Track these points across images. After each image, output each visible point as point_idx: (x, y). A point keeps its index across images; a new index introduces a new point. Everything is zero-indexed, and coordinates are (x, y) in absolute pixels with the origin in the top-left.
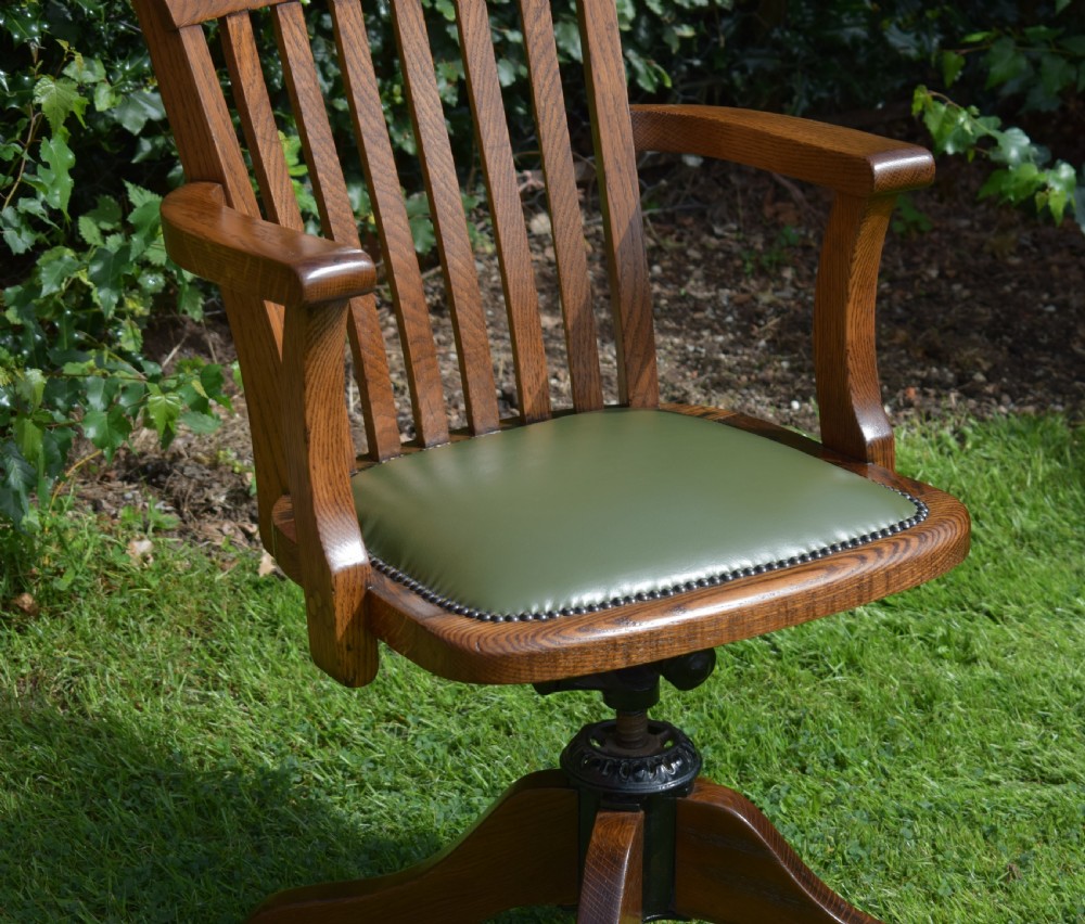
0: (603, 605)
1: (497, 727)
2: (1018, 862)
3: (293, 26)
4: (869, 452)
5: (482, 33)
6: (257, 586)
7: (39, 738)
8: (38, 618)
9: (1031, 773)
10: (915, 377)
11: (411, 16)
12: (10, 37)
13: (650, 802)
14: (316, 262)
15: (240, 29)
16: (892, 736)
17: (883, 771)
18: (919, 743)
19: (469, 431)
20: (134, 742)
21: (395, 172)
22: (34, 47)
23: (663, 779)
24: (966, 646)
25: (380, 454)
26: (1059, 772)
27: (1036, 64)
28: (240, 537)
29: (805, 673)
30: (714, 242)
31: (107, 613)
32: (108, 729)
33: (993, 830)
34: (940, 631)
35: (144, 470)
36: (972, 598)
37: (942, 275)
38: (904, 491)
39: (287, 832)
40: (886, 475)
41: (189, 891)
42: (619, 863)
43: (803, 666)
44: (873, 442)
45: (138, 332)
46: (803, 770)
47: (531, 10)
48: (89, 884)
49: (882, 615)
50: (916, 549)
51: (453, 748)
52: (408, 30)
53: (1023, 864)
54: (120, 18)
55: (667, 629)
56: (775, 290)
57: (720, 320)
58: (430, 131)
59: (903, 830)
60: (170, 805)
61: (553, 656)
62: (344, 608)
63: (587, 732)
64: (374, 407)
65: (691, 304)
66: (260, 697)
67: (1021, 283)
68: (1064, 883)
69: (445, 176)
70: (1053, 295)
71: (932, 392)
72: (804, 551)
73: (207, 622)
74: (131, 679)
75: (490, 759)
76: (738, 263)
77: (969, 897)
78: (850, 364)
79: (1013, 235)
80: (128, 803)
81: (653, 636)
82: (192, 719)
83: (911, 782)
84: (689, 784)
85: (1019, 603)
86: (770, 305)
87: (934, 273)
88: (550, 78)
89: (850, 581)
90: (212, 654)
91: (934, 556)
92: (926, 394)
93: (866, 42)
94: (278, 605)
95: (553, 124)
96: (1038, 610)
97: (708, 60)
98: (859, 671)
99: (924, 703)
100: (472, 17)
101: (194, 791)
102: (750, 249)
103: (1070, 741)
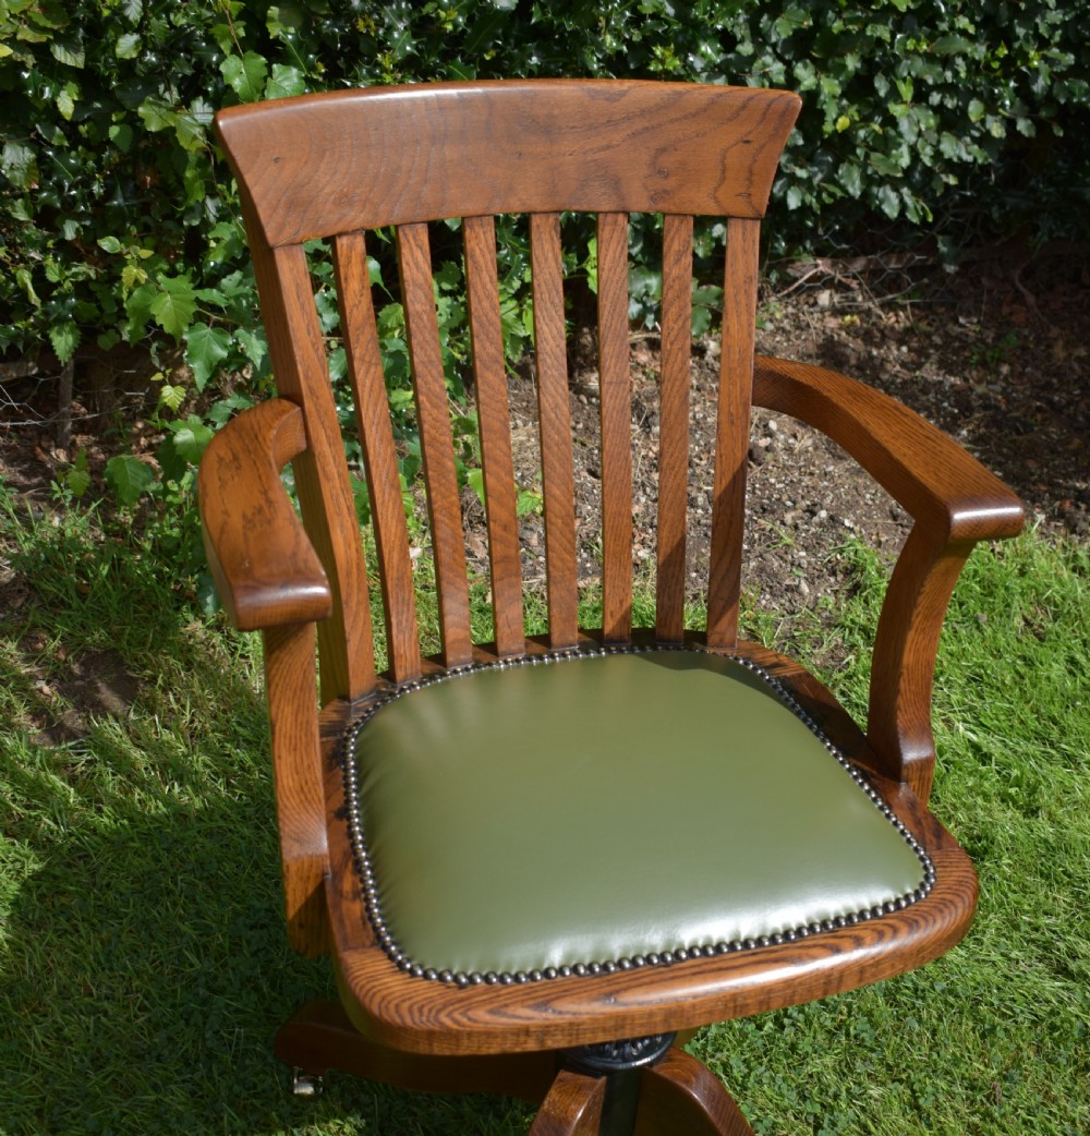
0: (532, 975)
3: (414, 248)
4: (905, 772)
5: (619, 270)
11: (547, 246)
15: (351, 248)
30: (956, 330)
40: (912, 806)
47: (672, 252)
52: (542, 260)
56: (990, 383)
57: (938, 404)
58: (548, 361)
62: (297, 892)
65: (921, 386)
69: (557, 406)
76: (968, 353)
78: (903, 685)
86: (981, 397)
88: (680, 323)
95: (676, 368)
100: (611, 253)
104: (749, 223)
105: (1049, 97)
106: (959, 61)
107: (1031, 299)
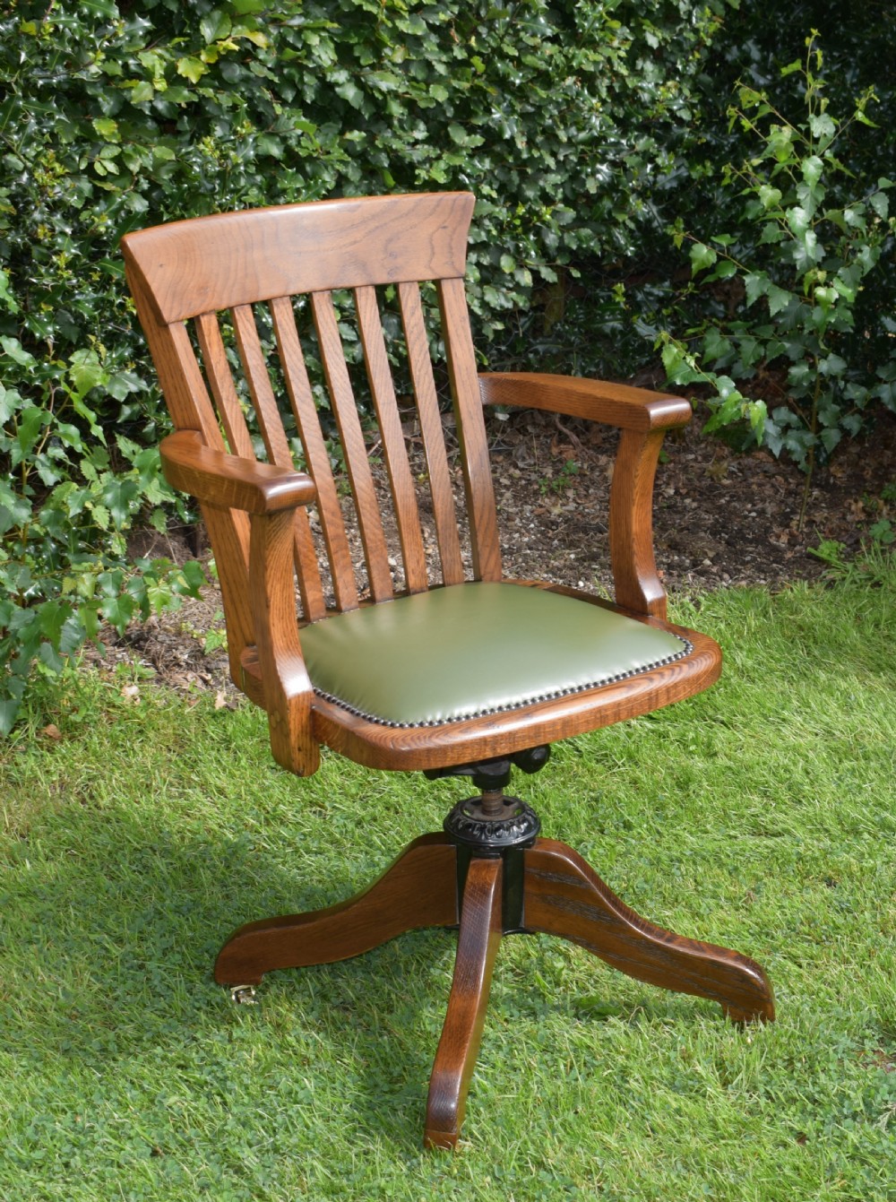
0: (476, 715)
1: (388, 809)
2: (753, 890)
3: (246, 323)
4: (650, 608)
5: (375, 325)
6: (214, 716)
7: (69, 824)
8: (62, 742)
9: (759, 831)
10: (662, 563)
11: (326, 314)
12: (33, 335)
13: (506, 852)
14: (273, 483)
15: (210, 324)
16: (661, 807)
17: (658, 832)
18: (681, 811)
19: (372, 600)
20: (135, 825)
21: (317, 422)
22: (50, 342)
23: (515, 836)
24: (709, 745)
25: (312, 617)
26: (778, 828)
27: (736, 345)
28: (200, 683)
29: (599, 767)
30: (517, 473)
31: (110, 737)
32: (116, 817)
33: (736, 869)
34: (691, 735)
35: (128, 638)
36: (711, 712)
37: (677, 492)
38: (675, 633)
39: (246, 884)
40: (661, 623)
41: (181, 926)
42: (486, 893)
43: (598, 761)
44: (652, 603)
45: (123, 540)
46: (602, 832)
47: (408, 308)
48: (111, 923)
49: (649, 725)
50: (687, 672)
51: (359, 823)
53: (757, 891)
54: (109, 321)
55: (522, 730)
56: (563, 505)
57: (525, 527)
59: (674, 870)
60: (163, 868)
61: (443, 750)
62: (296, 721)
63: (460, 806)
64: (307, 585)
65: (505, 515)
66: (221, 792)
67: (731, 497)
68: (786, 903)
70: (754, 505)
71: (675, 573)
72: (611, 676)
73: (181, 742)
74: (130, 782)
75: (385, 831)
76: (536, 487)
77: (722, 914)
78: (635, 547)
79: (725, 465)
80: (134, 868)
81: (511, 736)
82: (175, 808)
83: (677, 838)
84: (532, 839)
85: (744, 715)
86: (559, 516)
87: (672, 492)
88: (422, 356)
89: (643, 695)
90: (185, 763)
91: (698, 677)
92: (671, 574)
93: (621, 332)
94: (230, 729)
95: (425, 387)
96: (757, 719)
97: (512, 347)
98: (636, 764)
99: (683, 783)
100: (368, 314)
101: (180, 858)
102: (543, 477)
103: (784, 807)
104: (456, 281)
105: (562, 249)
106: (487, 222)
107: (574, 438)
